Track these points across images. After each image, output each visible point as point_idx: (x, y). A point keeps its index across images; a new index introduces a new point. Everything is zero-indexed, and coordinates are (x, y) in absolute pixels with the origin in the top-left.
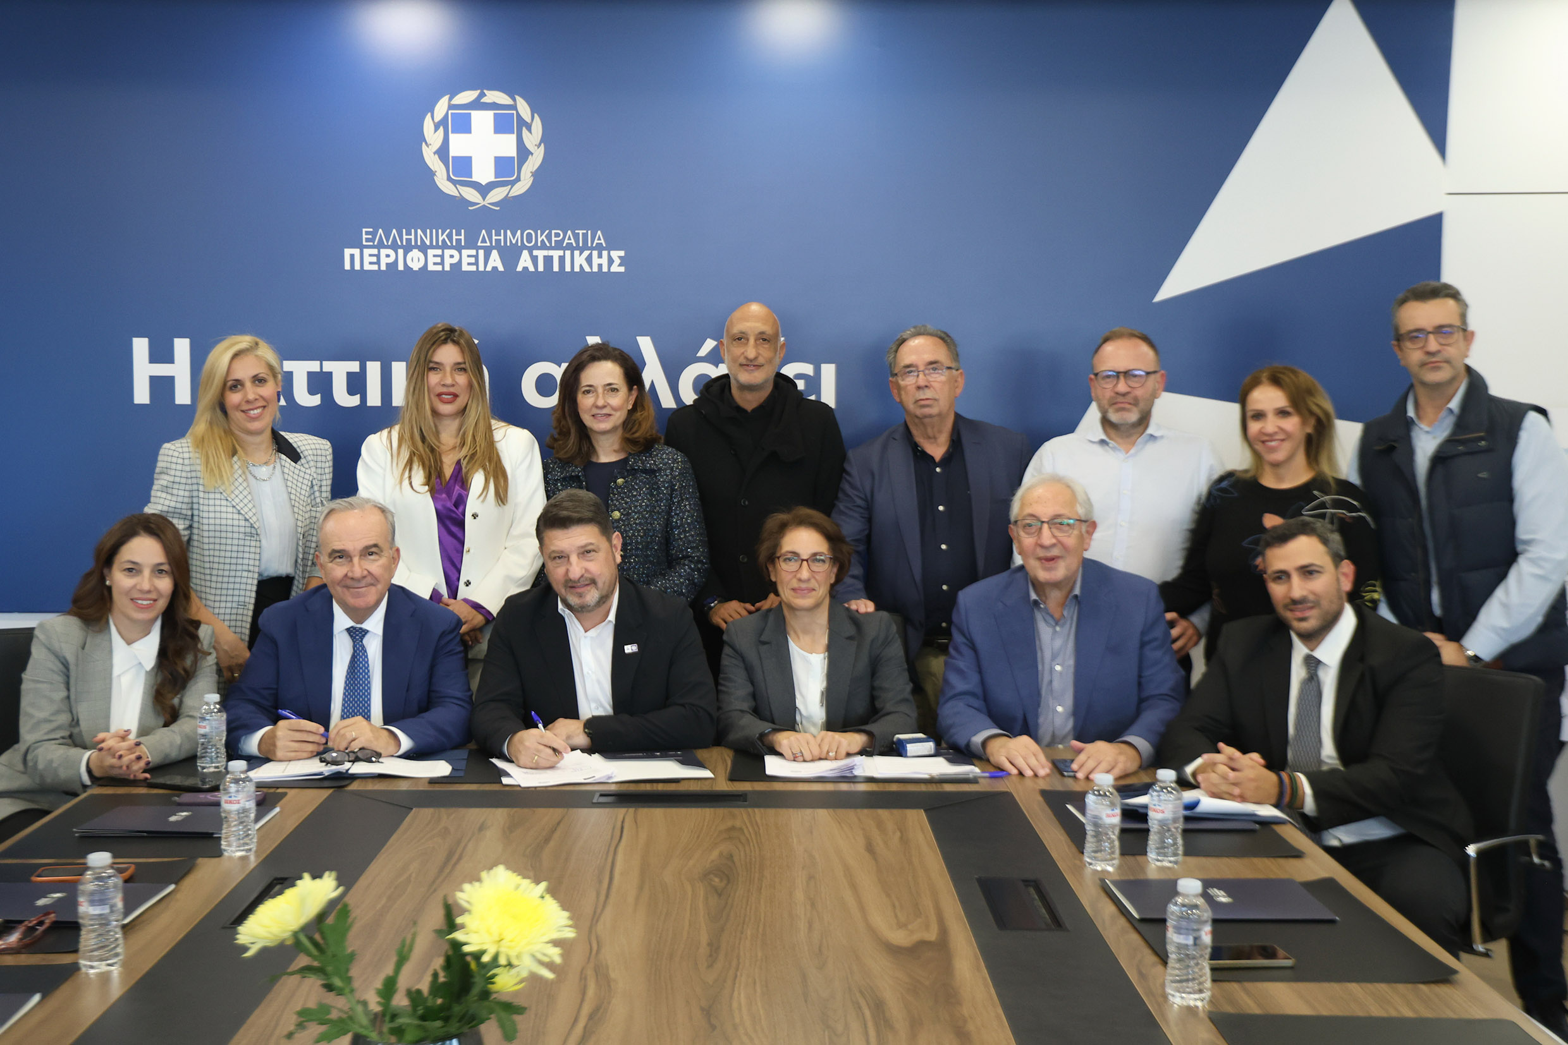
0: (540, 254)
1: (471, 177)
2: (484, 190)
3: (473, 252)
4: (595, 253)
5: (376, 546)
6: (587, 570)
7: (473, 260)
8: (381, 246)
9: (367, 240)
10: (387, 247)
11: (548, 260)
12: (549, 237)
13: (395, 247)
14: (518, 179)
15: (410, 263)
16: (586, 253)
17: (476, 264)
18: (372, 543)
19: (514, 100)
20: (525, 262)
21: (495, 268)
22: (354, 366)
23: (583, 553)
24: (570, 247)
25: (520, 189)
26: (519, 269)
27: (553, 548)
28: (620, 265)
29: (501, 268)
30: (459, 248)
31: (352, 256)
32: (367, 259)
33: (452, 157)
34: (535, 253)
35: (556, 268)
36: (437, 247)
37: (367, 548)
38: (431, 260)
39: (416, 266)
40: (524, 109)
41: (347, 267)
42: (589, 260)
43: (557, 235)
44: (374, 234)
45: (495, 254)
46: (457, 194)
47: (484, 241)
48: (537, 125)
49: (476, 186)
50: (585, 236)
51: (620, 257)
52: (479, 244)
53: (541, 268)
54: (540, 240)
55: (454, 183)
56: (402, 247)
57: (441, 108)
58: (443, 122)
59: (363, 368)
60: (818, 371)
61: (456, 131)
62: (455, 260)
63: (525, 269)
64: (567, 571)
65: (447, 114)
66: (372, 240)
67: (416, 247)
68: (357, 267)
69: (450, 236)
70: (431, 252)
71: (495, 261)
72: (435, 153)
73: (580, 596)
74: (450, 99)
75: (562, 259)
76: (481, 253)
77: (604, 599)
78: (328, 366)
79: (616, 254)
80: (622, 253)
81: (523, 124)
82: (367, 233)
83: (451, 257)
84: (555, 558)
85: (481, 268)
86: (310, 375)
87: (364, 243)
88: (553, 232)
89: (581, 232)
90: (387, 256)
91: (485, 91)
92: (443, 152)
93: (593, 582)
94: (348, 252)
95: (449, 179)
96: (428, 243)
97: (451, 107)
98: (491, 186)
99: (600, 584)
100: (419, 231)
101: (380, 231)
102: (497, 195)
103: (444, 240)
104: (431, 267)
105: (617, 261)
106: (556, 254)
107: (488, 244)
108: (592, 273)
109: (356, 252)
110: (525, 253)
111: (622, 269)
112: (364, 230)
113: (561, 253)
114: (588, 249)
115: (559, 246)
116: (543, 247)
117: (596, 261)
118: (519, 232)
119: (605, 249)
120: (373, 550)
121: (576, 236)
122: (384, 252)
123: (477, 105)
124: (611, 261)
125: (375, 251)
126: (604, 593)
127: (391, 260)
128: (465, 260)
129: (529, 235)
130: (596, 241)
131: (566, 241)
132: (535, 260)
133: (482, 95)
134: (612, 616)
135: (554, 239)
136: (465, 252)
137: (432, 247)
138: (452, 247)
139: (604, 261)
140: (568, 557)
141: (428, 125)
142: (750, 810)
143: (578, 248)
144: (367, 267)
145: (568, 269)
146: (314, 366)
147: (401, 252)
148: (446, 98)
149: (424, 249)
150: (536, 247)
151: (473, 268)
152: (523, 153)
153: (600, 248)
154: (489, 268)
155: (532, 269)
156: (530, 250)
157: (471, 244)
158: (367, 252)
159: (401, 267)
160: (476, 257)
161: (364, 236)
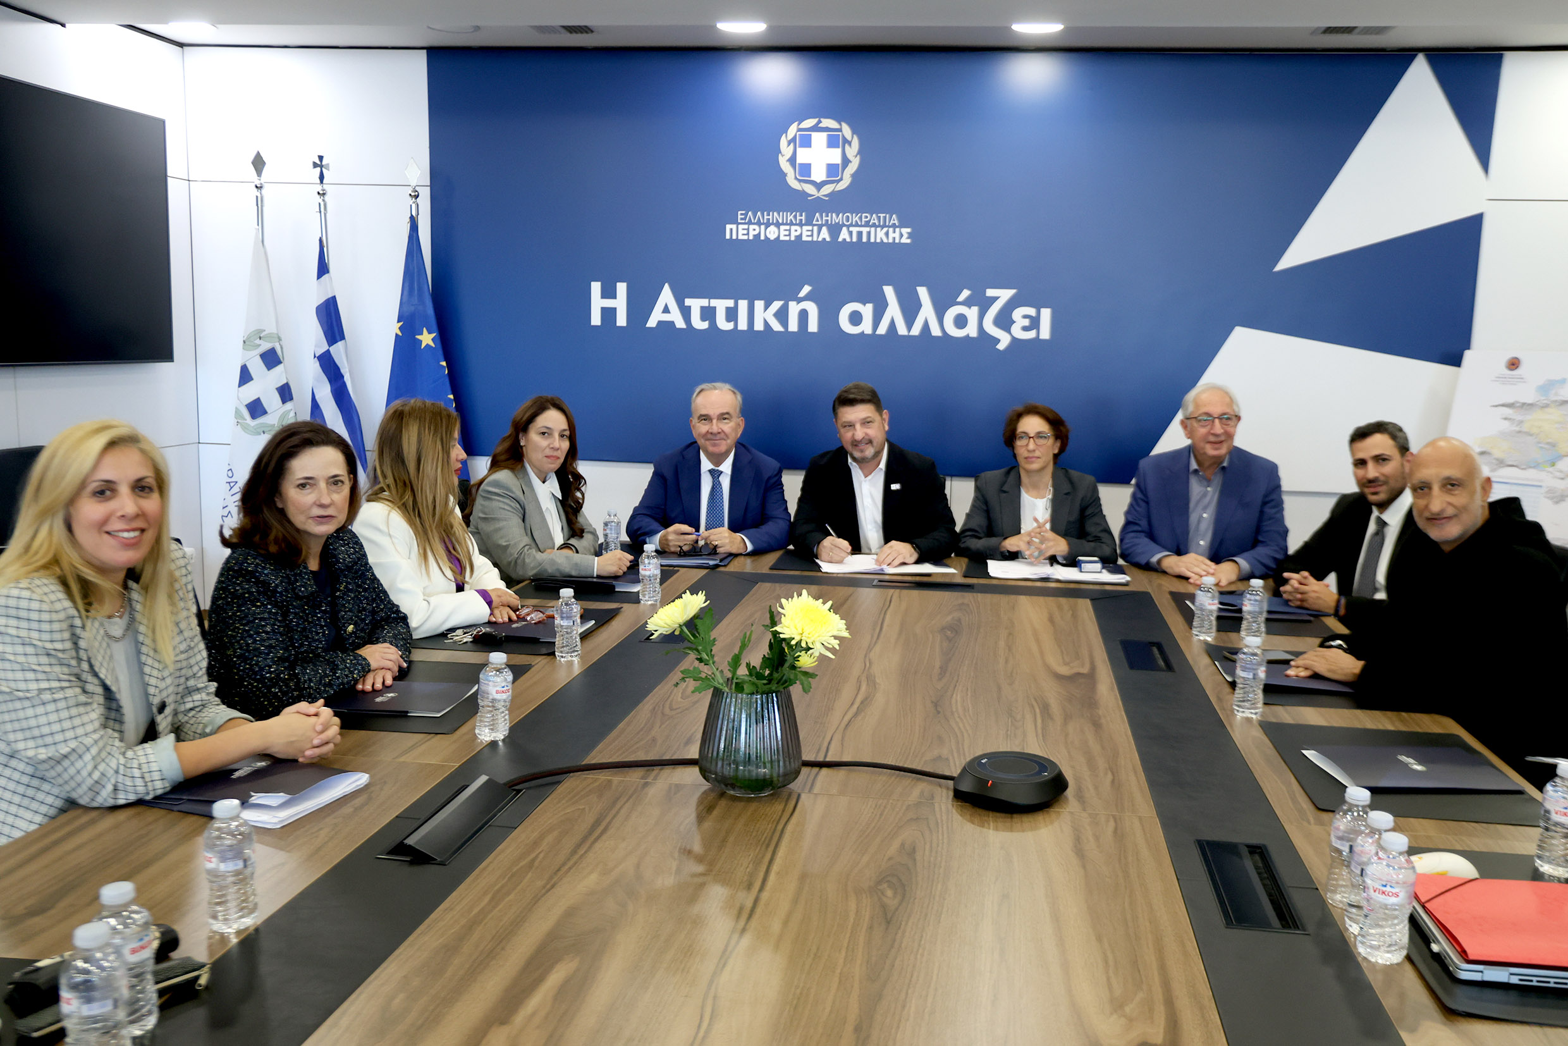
0: (855, 230)
1: (810, 177)
2: (819, 186)
3: (810, 228)
4: (891, 230)
5: (728, 413)
6: (866, 434)
7: (809, 233)
8: (750, 223)
9: (742, 219)
10: (754, 224)
11: (860, 234)
12: (861, 218)
13: (759, 224)
14: (841, 179)
15: (769, 236)
16: (885, 229)
17: (812, 235)
18: (725, 411)
19: (841, 125)
20: (844, 235)
21: (824, 239)
22: (730, 303)
23: (864, 423)
24: (874, 225)
25: (842, 186)
26: (840, 239)
27: (844, 420)
28: (908, 238)
29: (828, 239)
30: (801, 225)
31: (731, 230)
32: (741, 232)
33: (800, 164)
34: (851, 229)
35: (864, 239)
36: (786, 224)
37: (723, 414)
38: (783, 233)
39: (772, 237)
40: (847, 131)
41: (728, 237)
42: (887, 234)
43: (866, 217)
44: (746, 215)
45: (824, 229)
46: (800, 189)
47: (817, 221)
48: (856, 143)
49: (813, 183)
50: (885, 218)
51: (908, 233)
52: (814, 223)
53: (854, 239)
54: (854, 220)
55: (800, 181)
56: (763, 224)
57: (792, 130)
58: (793, 140)
59: (736, 304)
60: (1039, 313)
61: (801, 146)
62: (798, 233)
63: (845, 240)
64: (853, 434)
65: (796, 135)
66: (745, 219)
67: (773, 224)
68: (734, 237)
69: (795, 217)
70: (782, 228)
71: (825, 234)
72: (788, 161)
73: (862, 451)
74: (799, 124)
75: (869, 233)
76: (815, 228)
77: (878, 454)
78: (714, 303)
79: (906, 231)
80: (909, 230)
81: (846, 142)
82: (742, 214)
83: (795, 231)
84: (845, 426)
85: (815, 239)
86: (702, 308)
87: (739, 221)
88: (864, 215)
89: (882, 215)
90: (754, 230)
91: (822, 120)
92: (792, 160)
93: (870, 442)
94: (728, 227)
95: (796, 178)
96: (780, 221)
97: (799, 130)
98: (824, 183)
99: (875, 444)
100: (775, 214)
101: (750, 213)
102: (827, 189)
103: (791, 220)
104: (782, 238)
105: (905, 236)
106: (865, 230)
107: (820, 223)
108: (888, 244)
109: (734, 227)
110: (844, 229)
111: (909, 241)
112: (739, 212)
113: (868, 229)
114: (887, 227)
115: (867, 224)
116: (857, 225)
117: (891, 235)
118: (841, 215)
119: (897, 227)
120: (726, 416)
121: (879, 218)
122: (752, 227)
123: (816, 128)
124: (901, 235)
125: (746, 226)
126: (877, 450)
127: (756, 232)
128: (805, 233)
129: (848, 217)
130: (892, 222)
131: (872, 221)
132: (851, 233)
133: (820, 122)
134: (883, 465)
135: (864, 220)
136: (805, 228)
137: (783, 224)
138: (796, 224)
139: (897, 235)
140: (854, 426)
141: (783, 142)
142: (975, 594)
143: (879, 226)
144: (741, 237)
145: (872, 240)
146: (704, 302)
147: (763, 227)
148: (796, 123)
149: (778, 225)
150: (851, 225)
151: (810, 239)
152: (846, 161)
153: (894, 226)
154: (820, 239)
155: (848, 240)
156: (848, 226)
157: (809, 222)
158: (741, 227)
159: (762, 237)
160: (812, 231)
161: (739, 217)
